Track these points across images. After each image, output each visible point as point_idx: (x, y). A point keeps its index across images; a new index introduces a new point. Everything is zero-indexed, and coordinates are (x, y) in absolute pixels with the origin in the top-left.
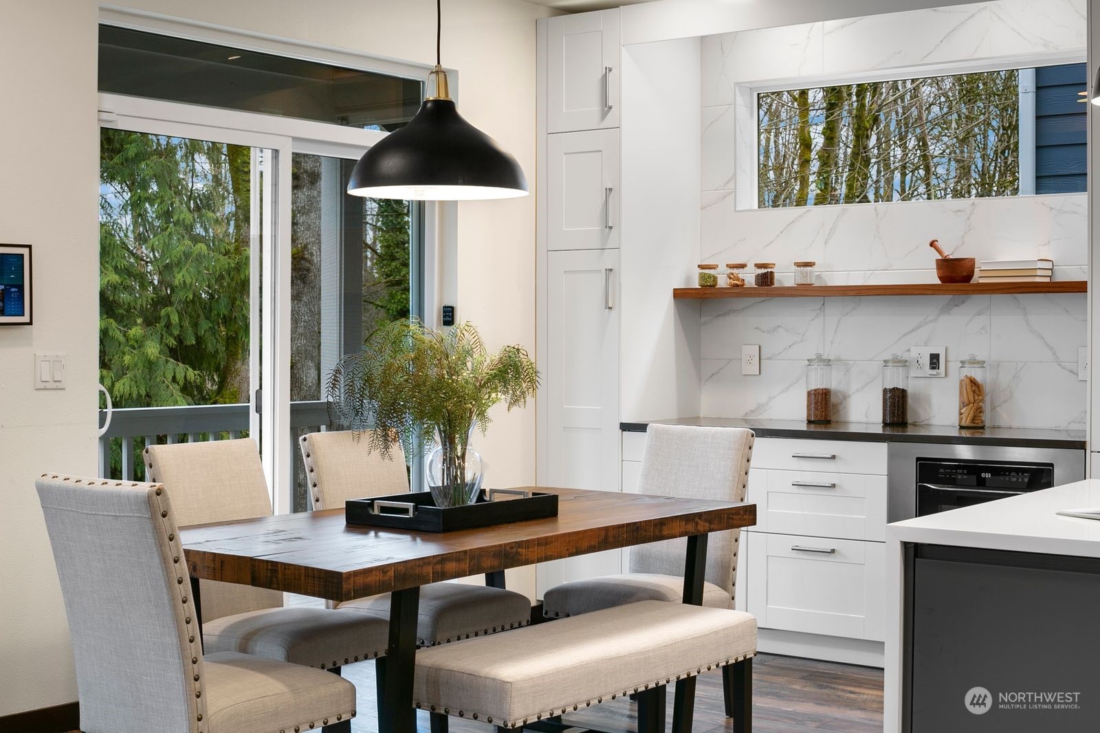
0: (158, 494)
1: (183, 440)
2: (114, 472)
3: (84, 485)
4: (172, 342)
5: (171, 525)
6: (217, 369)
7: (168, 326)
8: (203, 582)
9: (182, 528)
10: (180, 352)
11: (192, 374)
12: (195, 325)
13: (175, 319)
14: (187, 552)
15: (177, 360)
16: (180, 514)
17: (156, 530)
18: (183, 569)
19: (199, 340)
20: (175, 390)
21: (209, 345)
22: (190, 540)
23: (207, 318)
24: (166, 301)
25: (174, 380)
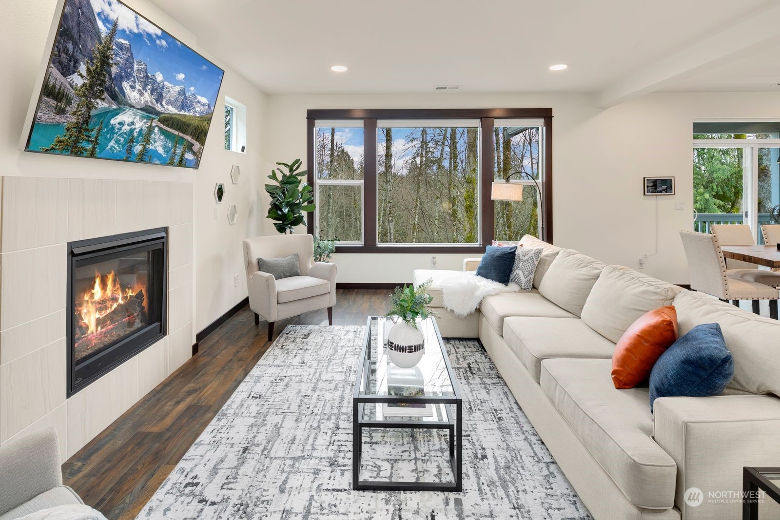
0: (715, 237)
1: (727, 223)
2: (696, 230)
3: (689, 233)
4: (714, 193)
5: (718, 244)
6: (731, 201)
7: (712, 189)
8: (727, 259)
9: (721, 245)
10: (717, 196)
11: (721, 203)
12: (722, 189)
13: (715, 187)
14: (723, 251)
15: (716, 199)
16: (720, 242)
17: (714, 245)
18: (722, 255)
19: (724, 193)
20: (715, 207)
21: (728, 195)
22: (723, 248)
23: (727, 187)
24: (712, 182)
25: (715, 204)
